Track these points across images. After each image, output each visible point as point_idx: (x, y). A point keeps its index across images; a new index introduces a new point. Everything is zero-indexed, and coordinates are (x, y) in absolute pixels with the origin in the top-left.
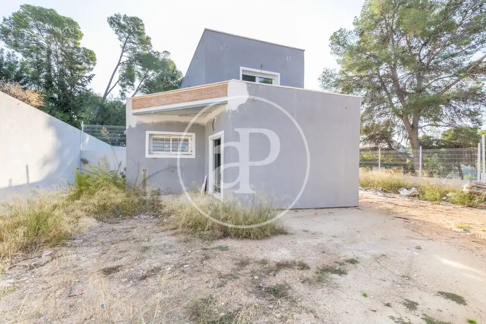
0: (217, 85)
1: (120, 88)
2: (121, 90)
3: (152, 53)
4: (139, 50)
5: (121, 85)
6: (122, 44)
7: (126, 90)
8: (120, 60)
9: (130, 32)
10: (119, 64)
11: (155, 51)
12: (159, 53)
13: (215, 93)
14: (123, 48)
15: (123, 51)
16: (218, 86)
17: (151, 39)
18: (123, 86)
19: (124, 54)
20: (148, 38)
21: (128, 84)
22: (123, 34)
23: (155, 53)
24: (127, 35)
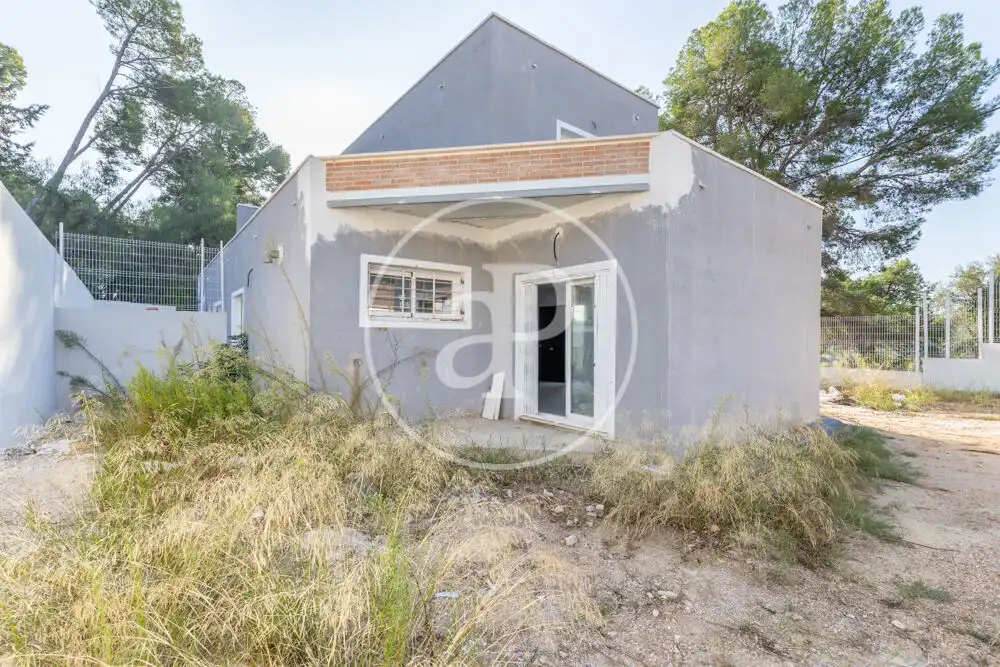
0: (616, 143)
1: (101, 156)
2: (104, 161)
3: (205, 78)
4: (165, 69)
5: (102, 148)
6: (118, 44)
7: (117, 163)
8: (110, 83)
9: (141, 19)
10: (108, 93)
11: (213, 76)
12: (223, 81)
13: (607, 162)
14: (120, 54)
15: (119, 64)
16: (619, 146)
17: (201, 44)
18: (110, 152)
19: (123, 70)
20: (195, 41)
21: (124, 147)
22: (119, 20)
23: (212, 80)
24: (132, 24)
